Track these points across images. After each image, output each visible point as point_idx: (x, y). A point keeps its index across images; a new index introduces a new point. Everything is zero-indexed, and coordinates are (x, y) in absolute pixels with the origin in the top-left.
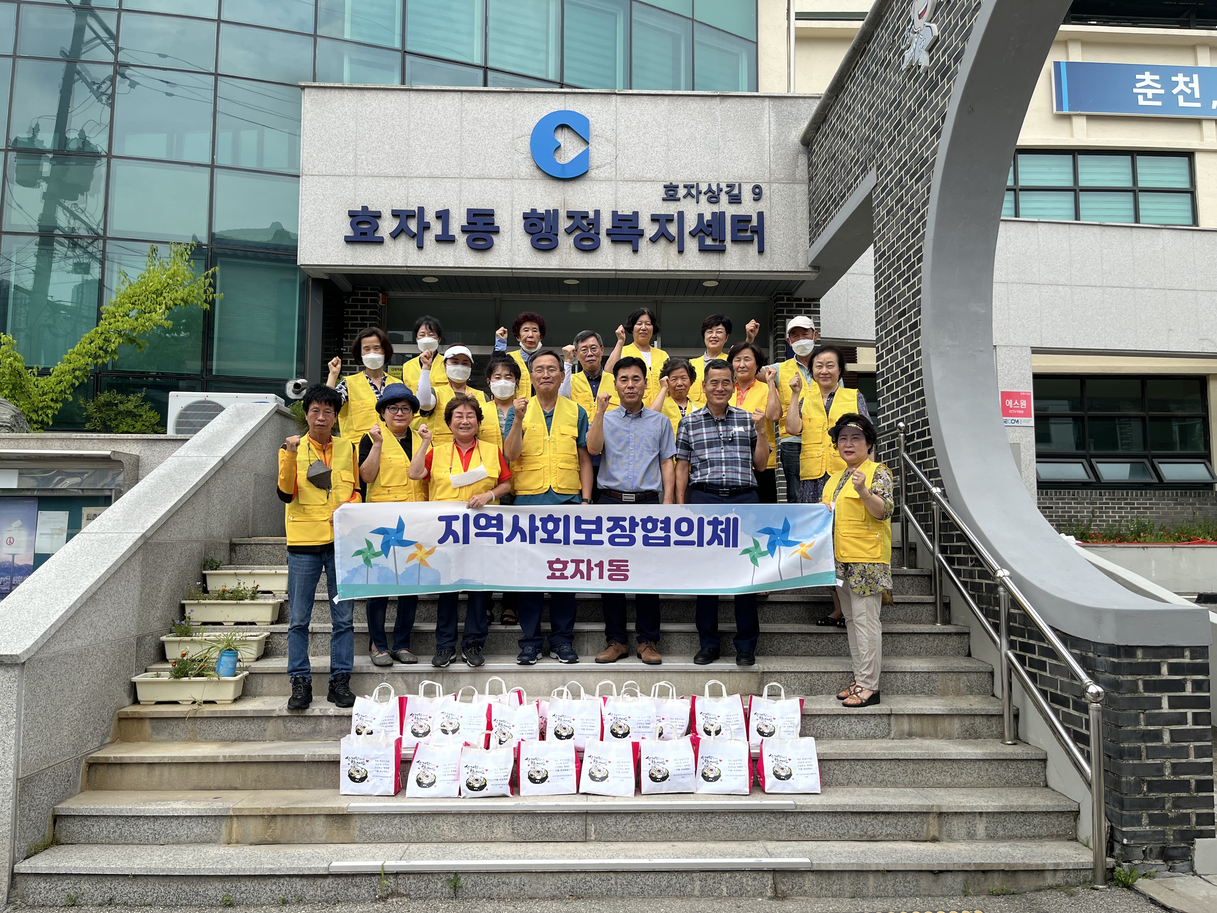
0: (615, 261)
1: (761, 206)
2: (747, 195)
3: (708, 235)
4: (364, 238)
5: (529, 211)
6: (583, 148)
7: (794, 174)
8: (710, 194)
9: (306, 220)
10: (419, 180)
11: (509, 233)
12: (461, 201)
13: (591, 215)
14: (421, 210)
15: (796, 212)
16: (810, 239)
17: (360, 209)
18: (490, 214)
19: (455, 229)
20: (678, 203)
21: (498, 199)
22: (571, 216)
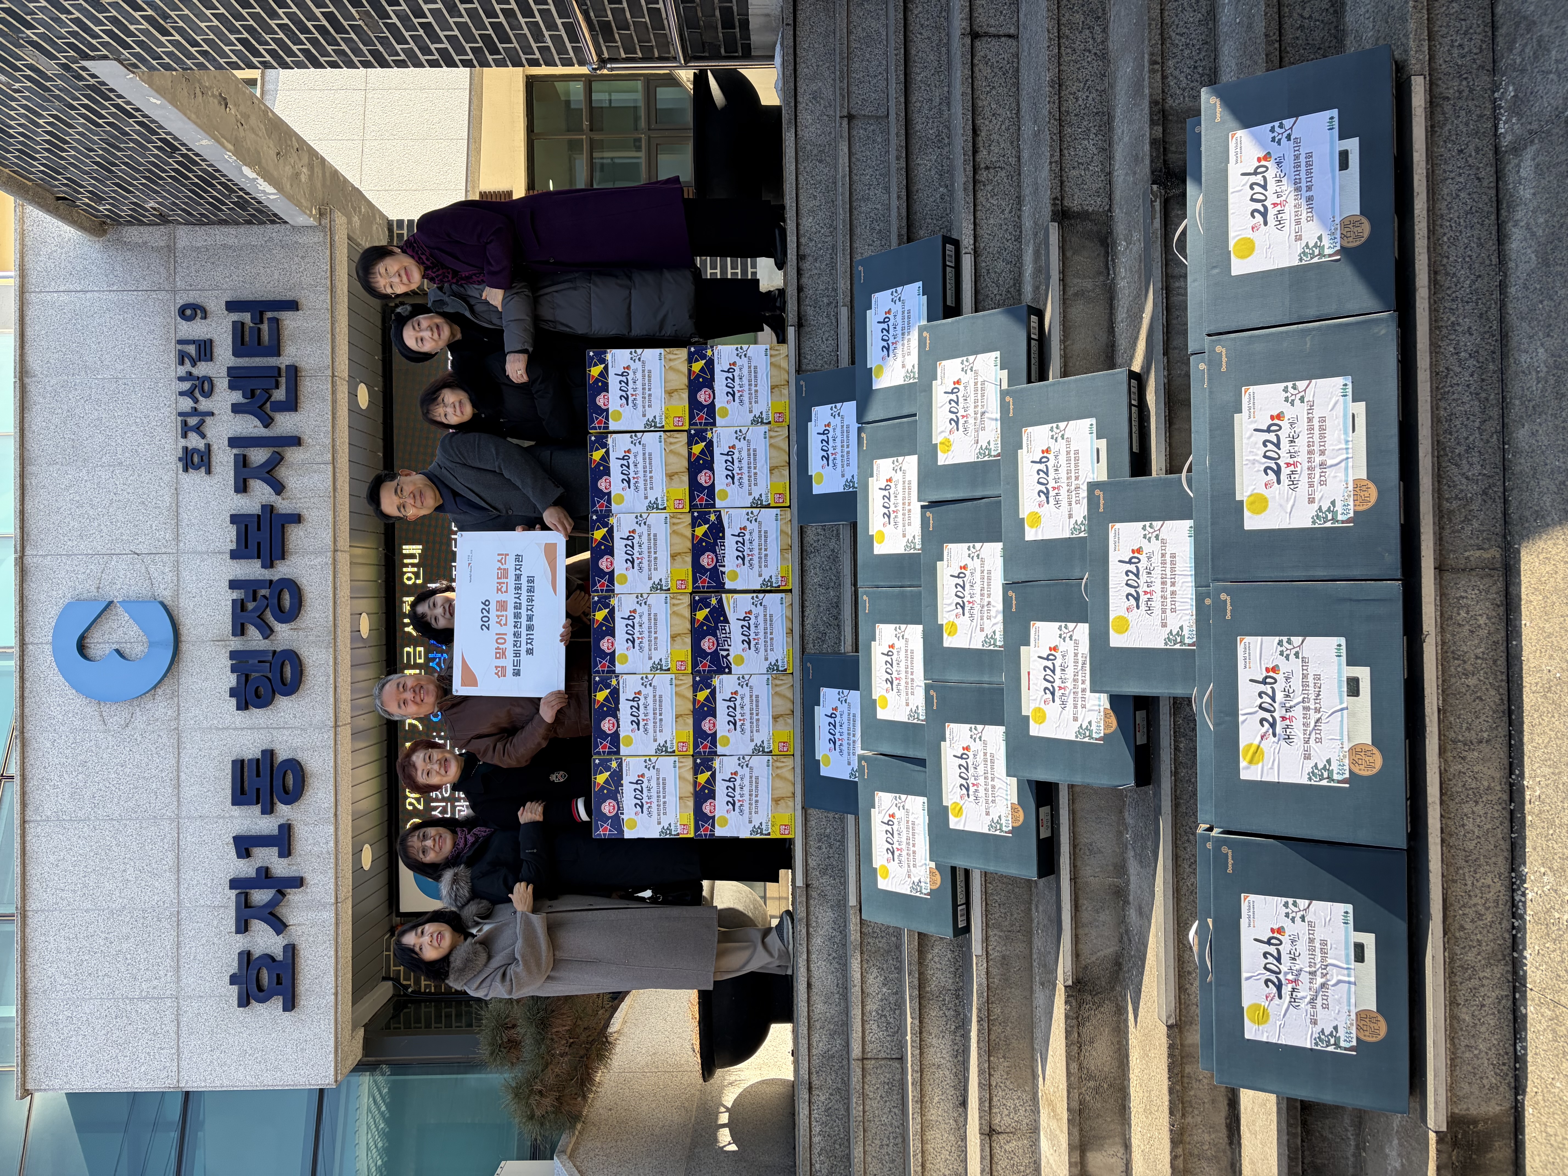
0: (317, 553)
1: (215, 304)
2: (197, 330)
3: (270, 397)
4: (286, 980)
5: (234, 701)
6: (120, 610)
7: (158, 250)
8: (197, 393)
9: (257, 1077)
10: (182, 889)
11: (275, 732)
12: (219, 817)
13: (236, 595)
14: (234, 883)
15: (224, 246)
16: (273, 222)
17: (235, 988)
18: (239, 766)
19: (266, 825)
20: (215, 448)
21: (215, 753)
22: (239, 630)
